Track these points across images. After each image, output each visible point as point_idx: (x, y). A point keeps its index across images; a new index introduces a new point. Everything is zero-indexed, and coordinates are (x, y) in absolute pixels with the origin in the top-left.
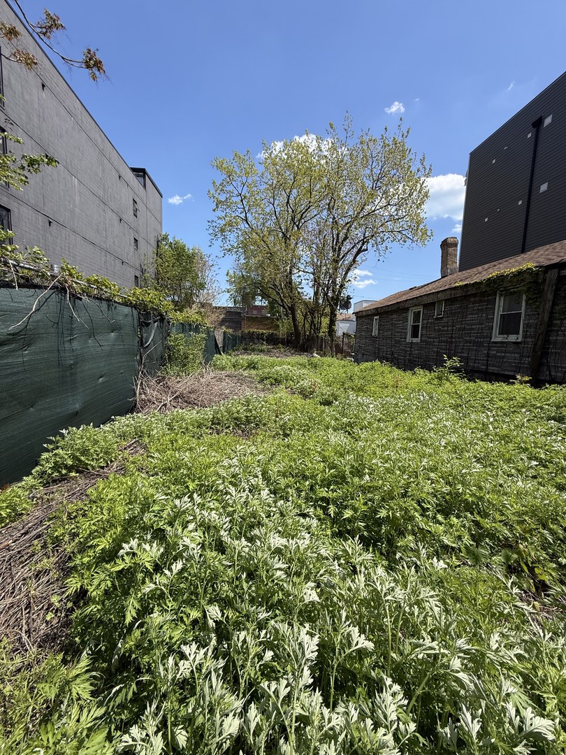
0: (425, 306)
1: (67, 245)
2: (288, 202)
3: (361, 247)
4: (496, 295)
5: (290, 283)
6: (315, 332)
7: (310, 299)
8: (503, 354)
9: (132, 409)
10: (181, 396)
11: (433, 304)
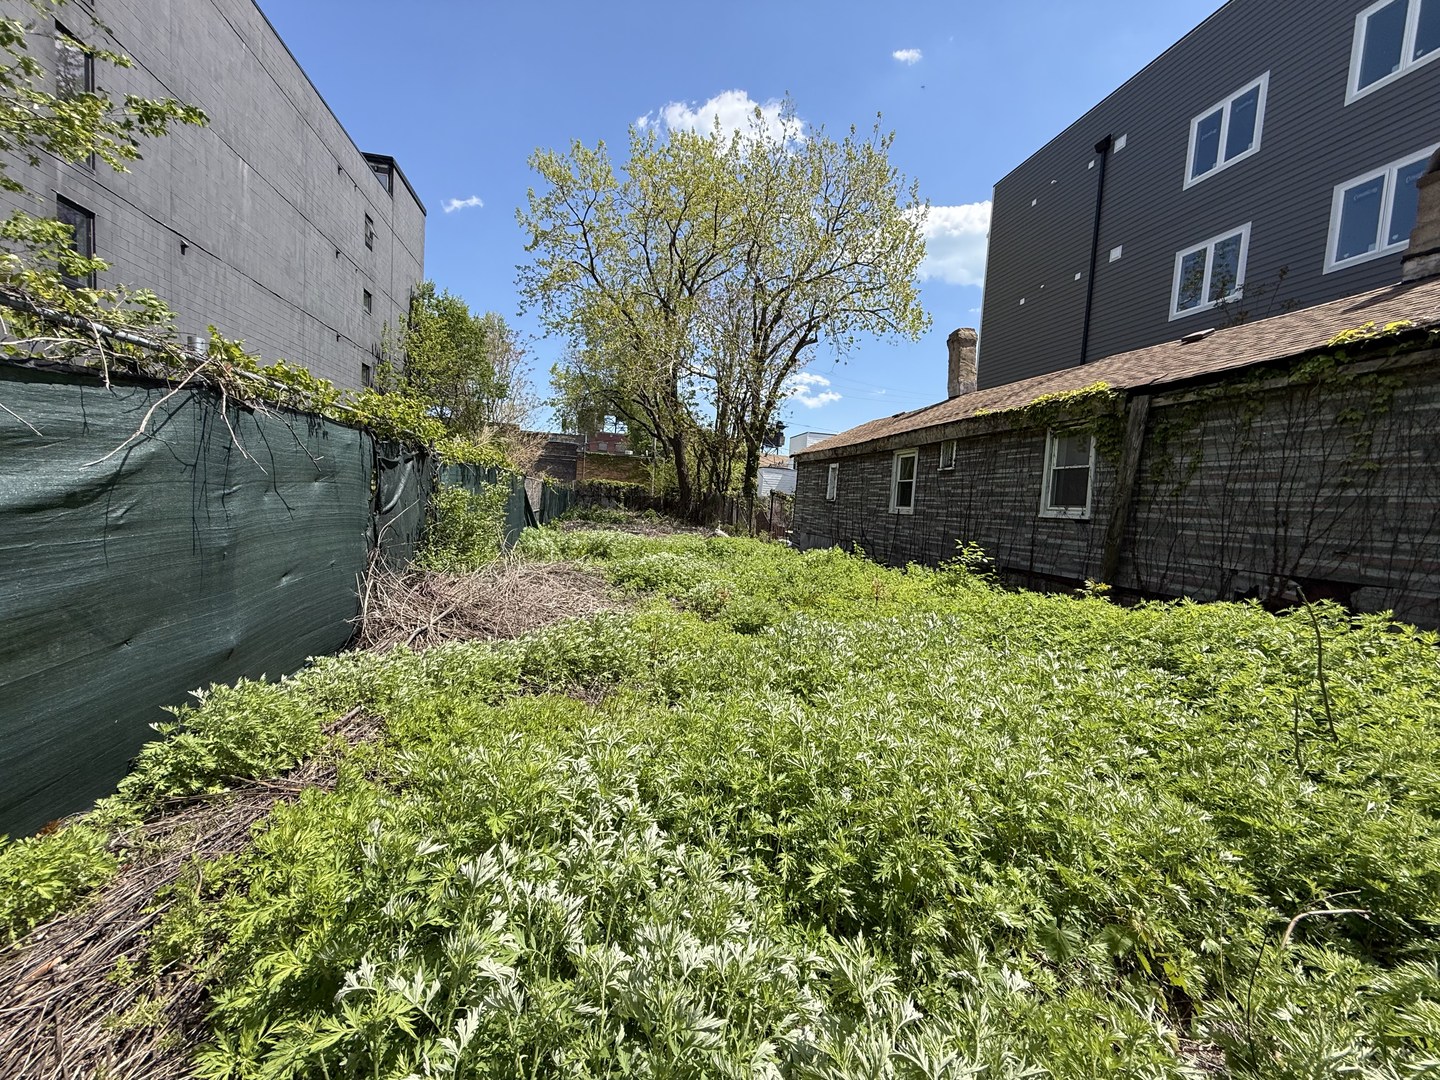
0: (923, 448)
1: (219, 294)
2: (673, 244)
3: (806, 336)
4: (1045, 435)
5: (674, 394)
6: (718, 488)
7: (710, 425)
8: (1059, 541)
9: (352, 639)
10: (458, 613)
11: (937, 445)
